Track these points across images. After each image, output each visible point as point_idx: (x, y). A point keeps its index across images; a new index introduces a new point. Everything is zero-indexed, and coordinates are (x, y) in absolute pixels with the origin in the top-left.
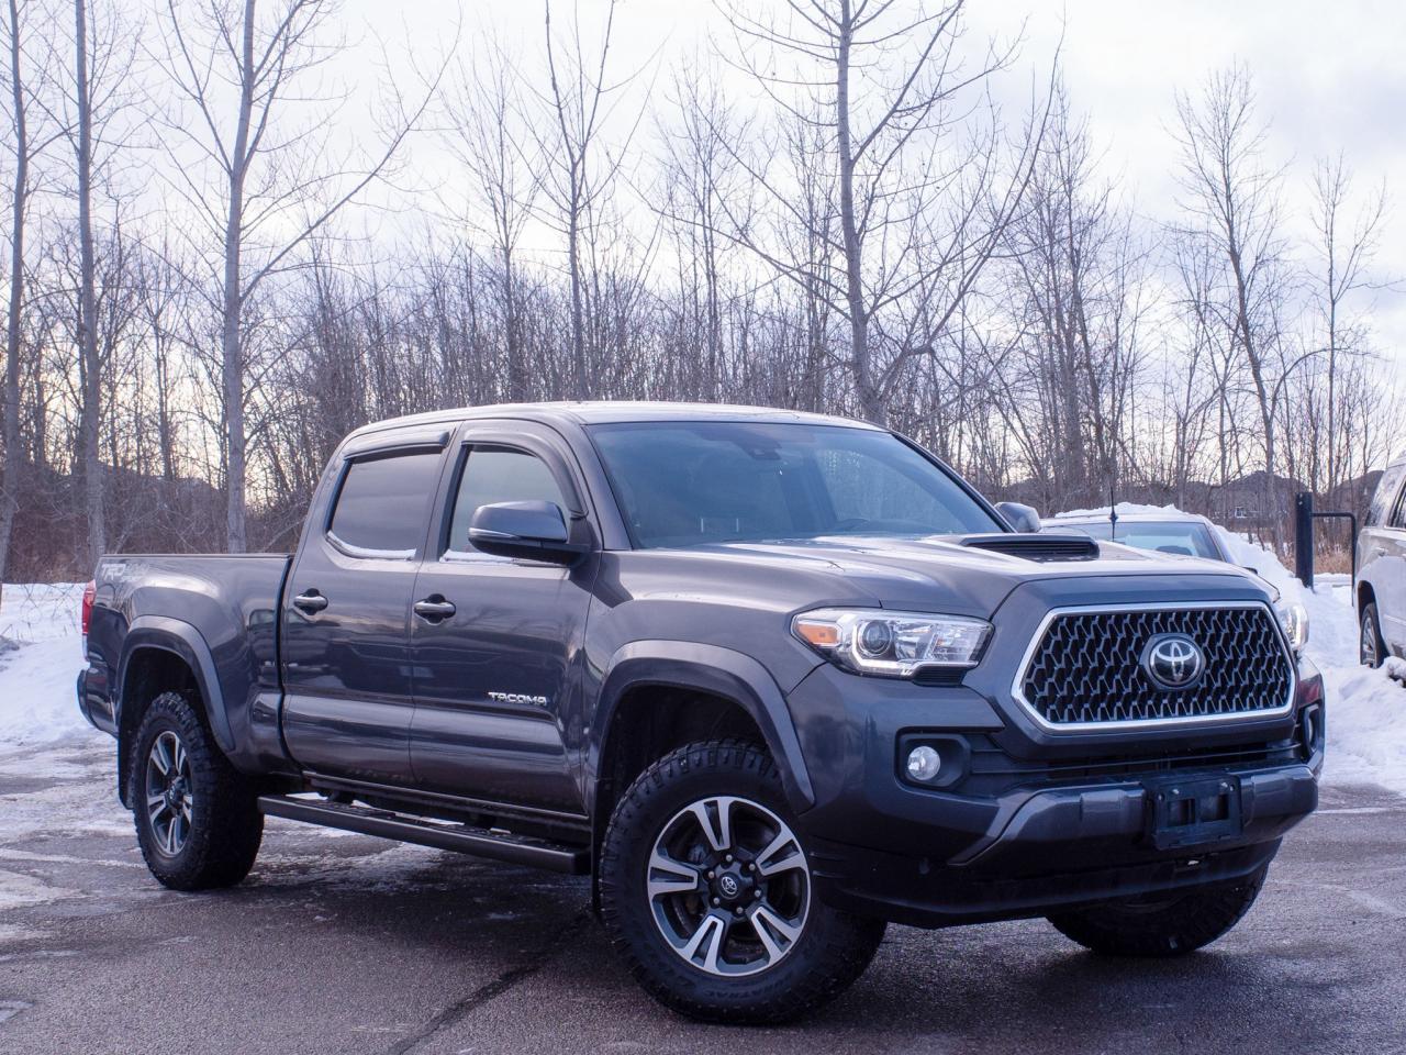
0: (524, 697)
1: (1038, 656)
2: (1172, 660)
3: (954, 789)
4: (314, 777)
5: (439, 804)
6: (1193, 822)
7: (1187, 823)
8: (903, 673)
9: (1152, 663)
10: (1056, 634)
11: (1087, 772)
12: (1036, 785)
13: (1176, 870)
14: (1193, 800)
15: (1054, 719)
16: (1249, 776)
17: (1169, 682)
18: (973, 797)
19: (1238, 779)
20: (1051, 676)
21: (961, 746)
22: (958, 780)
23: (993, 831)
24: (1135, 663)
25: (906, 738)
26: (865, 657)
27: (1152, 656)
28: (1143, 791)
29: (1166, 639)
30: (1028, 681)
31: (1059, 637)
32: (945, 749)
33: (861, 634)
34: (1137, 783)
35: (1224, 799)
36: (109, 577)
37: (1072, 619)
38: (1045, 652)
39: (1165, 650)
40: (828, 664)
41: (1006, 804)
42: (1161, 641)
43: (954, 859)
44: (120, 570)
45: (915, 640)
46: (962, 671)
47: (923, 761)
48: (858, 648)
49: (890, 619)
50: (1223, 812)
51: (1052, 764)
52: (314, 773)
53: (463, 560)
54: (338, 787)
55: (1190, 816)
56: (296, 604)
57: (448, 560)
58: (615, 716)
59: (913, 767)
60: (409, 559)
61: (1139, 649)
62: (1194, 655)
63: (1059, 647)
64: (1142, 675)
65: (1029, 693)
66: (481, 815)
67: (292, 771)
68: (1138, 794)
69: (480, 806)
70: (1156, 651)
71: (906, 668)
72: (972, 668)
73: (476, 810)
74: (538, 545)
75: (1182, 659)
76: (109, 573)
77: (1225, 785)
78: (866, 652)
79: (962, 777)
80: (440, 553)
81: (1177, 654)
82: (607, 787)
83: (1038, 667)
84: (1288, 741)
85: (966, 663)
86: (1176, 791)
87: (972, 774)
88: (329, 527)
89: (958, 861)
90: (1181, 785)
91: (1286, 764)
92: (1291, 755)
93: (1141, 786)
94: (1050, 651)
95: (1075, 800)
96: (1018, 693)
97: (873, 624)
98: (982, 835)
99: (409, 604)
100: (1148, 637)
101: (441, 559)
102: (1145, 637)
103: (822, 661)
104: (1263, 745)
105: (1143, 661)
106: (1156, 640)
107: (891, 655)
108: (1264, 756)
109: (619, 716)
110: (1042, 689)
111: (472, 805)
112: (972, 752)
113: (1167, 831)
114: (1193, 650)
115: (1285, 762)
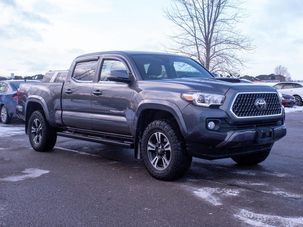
0: (118, 111)
1: (235, 103)
2: (261, 104)
3: (218, 131)
4: (69, 128)
5: (97, 134)
6: (265, 137)
7: (263, 138)
8: (207, 106)
9: (257, 104)
10: (238, 98)
11: (244, 127)
12: (235, 130)
13: (258, 147)
14: (265, 133)
15: (238, 116)
16: (275, 128)
17: (260, 108)
18: (221, 132)
19: (273, 129)
20: (238, 107)
21: (219, 122)
22: (219, 129)
23: (226, 140)
24: (253, 104)
25: (208, 120)
26: (199, 103)
27: (257, 103)
28: (255, 131)
29: (260, 99)
30: (233, 108)
31: (239, 99)
32: (216, 122)
33: (198, 98)
34: (254, 129)
35: (270, 133)
36: (23, 87)
37: (242, 95)
38: (236, 102)
39: (259, 102)
40: (191, 104)
41: (229, 134)
42: (259, 100)
43: (217, 145)
44: (25, 86)
45: (208, 99)
46: (219, 106)
47: (211, 125)
48: (197, 101)
49: (204, 94)
50: (270, 136)
51: (238, 125)
52: (69, 127)
53: (104, 83)
54: (74, 130)
55: (264, 136)
56: (65, 92)
57: (100, 83)
58: (140, 115)
59: (209, 126)
60: (91, 83)
61: (254, 101)
62: (265, 103)
63: (239, 101)
64: (255, 107)
65: (233, 110)
66: (107, 136)
67: (64, 127)
68: (254, 132)
69: (107, 134)
70: (258, 102)
71: (207, 105)
72: (221, 105)
73: (106, 135)
74: (122, 79)
75: (263, 103)
76: (23, 86)
77: (271, 130)
78: (199, 101)
79: (219, 128)
80: (98, 82)
81: (262, 103)
82: (138, 130)
83: (235, 105)
84: (280, 121)
85: (220, 104)
86: (262, 131)
87: (222, 128)
88: (72, 76)
89: (219, 146)
90: (263, 130)
91: (280, 126)
92: (281, 124)
93: (255, 130)
94: (237, 102)
95: (243, 133)
96: (231, 110)
97: (200, 95)
98: (223, 140)
99: (92, 92)
100: (256, 99)
101: (98, 83)
102: (255, 99)
103: (189, 103)
104: (276, 122)
105: (255, 104)
106: (258, 99)
107: (204, 102)
108: (276, 124)
109: (141, 115)
110: (236, 110)
111: (105, 134)
112: (222, 123)
113: (260, 139)
114: (264, 102)
115: (280, 125)
